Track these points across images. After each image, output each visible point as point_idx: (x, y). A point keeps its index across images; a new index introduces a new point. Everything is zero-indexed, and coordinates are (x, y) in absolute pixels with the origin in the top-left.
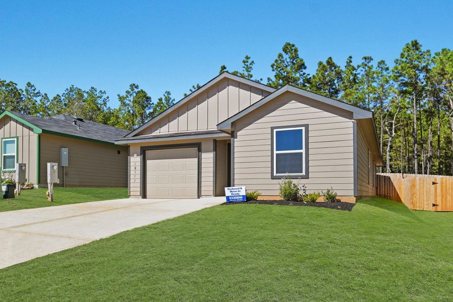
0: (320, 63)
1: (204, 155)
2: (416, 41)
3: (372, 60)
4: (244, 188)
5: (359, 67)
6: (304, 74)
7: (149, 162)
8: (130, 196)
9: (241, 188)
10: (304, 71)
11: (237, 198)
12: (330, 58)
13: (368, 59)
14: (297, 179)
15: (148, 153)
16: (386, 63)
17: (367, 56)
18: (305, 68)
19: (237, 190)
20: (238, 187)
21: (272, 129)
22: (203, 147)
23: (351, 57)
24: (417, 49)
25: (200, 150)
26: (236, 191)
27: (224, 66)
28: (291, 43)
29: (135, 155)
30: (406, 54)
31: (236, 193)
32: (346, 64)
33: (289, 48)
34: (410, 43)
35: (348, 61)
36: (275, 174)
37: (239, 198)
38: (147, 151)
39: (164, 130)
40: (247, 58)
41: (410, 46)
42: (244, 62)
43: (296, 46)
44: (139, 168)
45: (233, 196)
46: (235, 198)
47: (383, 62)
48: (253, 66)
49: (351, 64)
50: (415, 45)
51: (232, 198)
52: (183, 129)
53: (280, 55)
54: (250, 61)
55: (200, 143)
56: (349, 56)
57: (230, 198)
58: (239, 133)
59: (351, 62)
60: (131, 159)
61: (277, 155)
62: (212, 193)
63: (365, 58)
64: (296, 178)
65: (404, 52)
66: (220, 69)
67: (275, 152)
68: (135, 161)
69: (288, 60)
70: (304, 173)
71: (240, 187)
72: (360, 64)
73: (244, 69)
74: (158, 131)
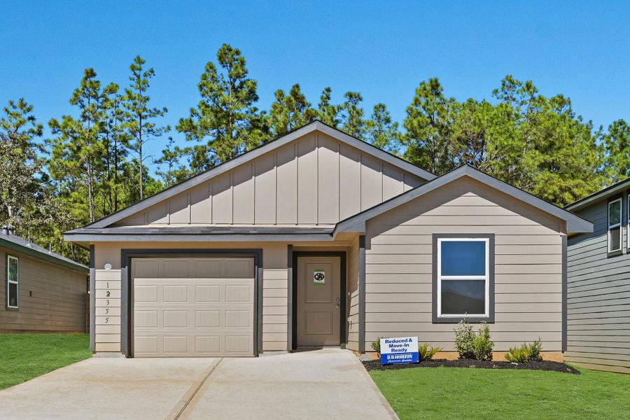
0: (280, 94)
1: (267, 274)
2: (436, 81)
3: (361, 100)
4: (415, 339)
5: (340, 108)
6: (256, 109)
7: (137, 282)
8: (95, 352)
9: (410, 340)
10: (254, 104)
11: (402, 357)
12: (297, 86)
13: (353, 97)
14: (480, 323)
15: (137, 262)
16: (387, 109)
17: (353, 91)
18: (256, 99)
19: (403, 344)
20: (404, 339)
21: (435, 237)
22: (266, 258)
23: (328, 90)
24: (438, 94)
25: (259, 263)
26: (401, 346)
27: (92, 70)
28: (234, 47)
29: (108, 267)
30: (423, 101)
31: (401, 348)
32: (320, 101)
33: (228, 56)
34: (427, 82)
35: (325, 96)
36: (439, 314)
37: (406, 356)
38: (133, 260)
39: (178, 220)
40: (139, 61)
41: (429, 88)
42: (133, 68)
43: (242, 55)
44: (117, 294)
45: (394, 355)
46: (397, 357)
47: (381, 107)
48: (150, 80)
49: (329, 102)
50: (435, 87)
51: (392, 357)
52: (222, 221)
53: (211, 67)
54: (145, 68)
55: (261, 250)
56: (327, 87)
57: (389, 358)
58: (374, 240)
59: (329, 98)
60: (97, 274)
61: (443, 281)
62: (284, 346)
63: (350, 95)
64: (477, 321)
65: (420, 96)
66: (85, 75)
67: (440, 278)
68: (106, 280)
69: (227, 79)
70: (487, 314)
71: (408, 339)
72: (342, 104)
73: (134, 83)
74: (165, 220)
